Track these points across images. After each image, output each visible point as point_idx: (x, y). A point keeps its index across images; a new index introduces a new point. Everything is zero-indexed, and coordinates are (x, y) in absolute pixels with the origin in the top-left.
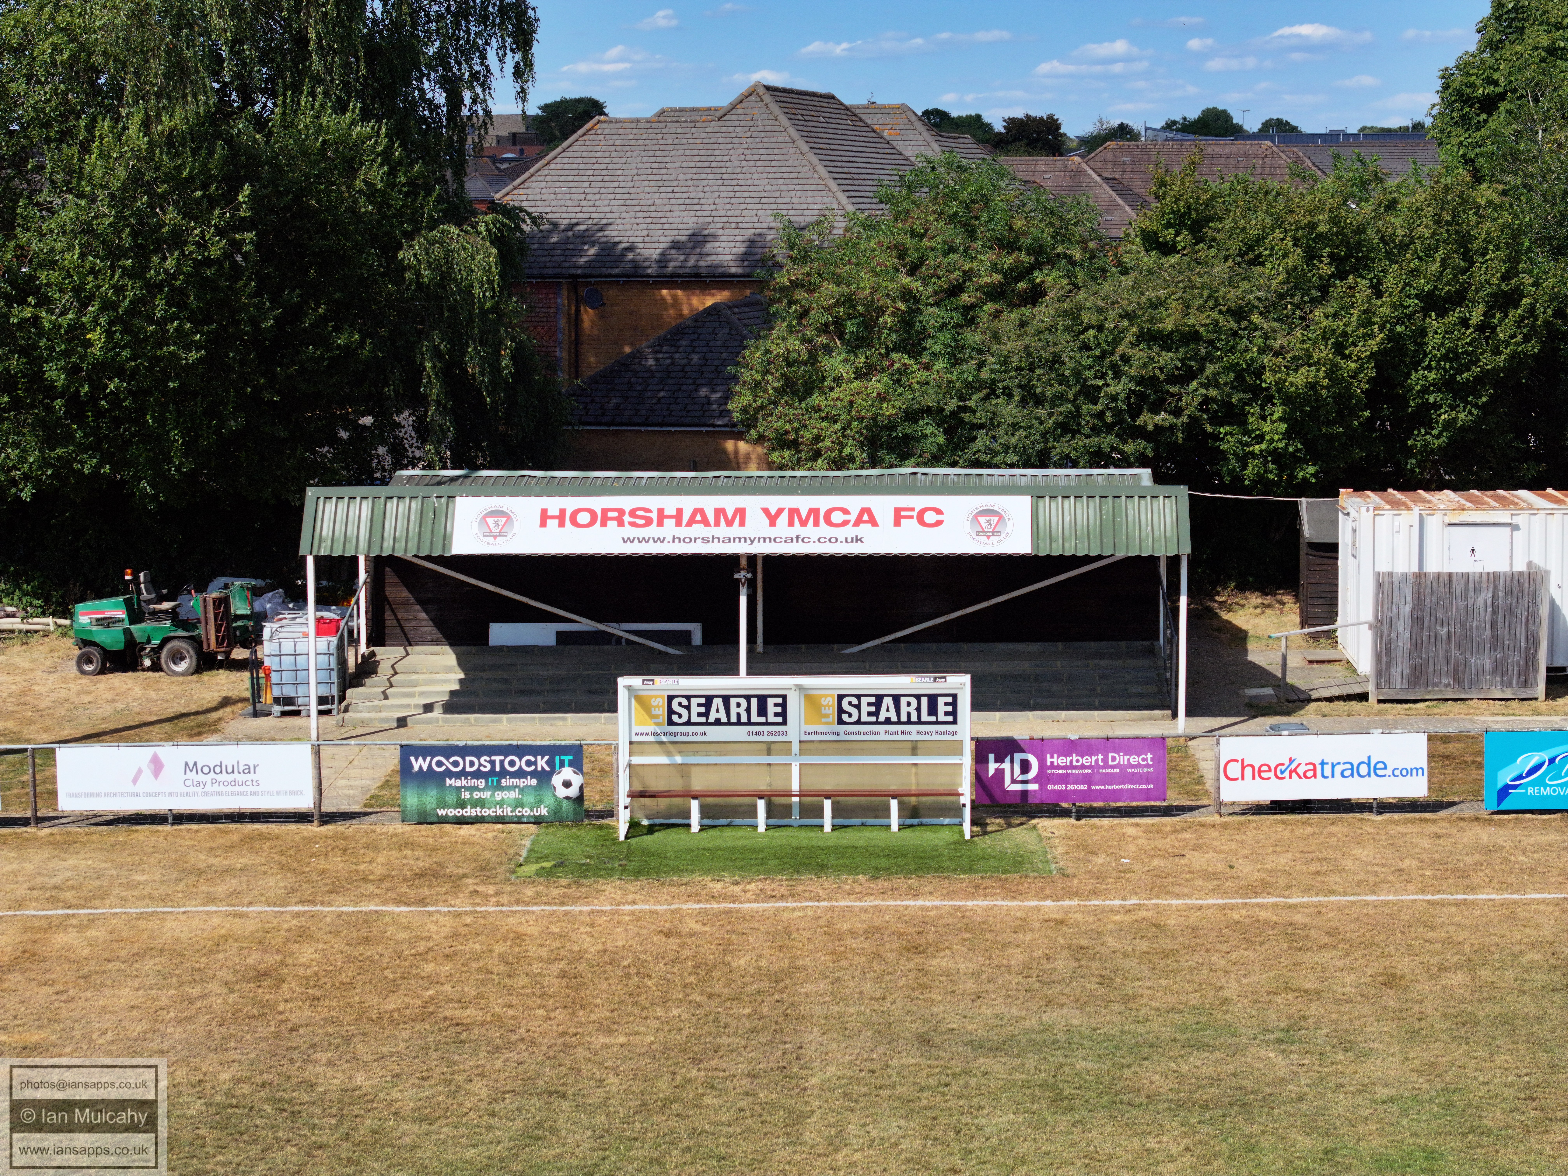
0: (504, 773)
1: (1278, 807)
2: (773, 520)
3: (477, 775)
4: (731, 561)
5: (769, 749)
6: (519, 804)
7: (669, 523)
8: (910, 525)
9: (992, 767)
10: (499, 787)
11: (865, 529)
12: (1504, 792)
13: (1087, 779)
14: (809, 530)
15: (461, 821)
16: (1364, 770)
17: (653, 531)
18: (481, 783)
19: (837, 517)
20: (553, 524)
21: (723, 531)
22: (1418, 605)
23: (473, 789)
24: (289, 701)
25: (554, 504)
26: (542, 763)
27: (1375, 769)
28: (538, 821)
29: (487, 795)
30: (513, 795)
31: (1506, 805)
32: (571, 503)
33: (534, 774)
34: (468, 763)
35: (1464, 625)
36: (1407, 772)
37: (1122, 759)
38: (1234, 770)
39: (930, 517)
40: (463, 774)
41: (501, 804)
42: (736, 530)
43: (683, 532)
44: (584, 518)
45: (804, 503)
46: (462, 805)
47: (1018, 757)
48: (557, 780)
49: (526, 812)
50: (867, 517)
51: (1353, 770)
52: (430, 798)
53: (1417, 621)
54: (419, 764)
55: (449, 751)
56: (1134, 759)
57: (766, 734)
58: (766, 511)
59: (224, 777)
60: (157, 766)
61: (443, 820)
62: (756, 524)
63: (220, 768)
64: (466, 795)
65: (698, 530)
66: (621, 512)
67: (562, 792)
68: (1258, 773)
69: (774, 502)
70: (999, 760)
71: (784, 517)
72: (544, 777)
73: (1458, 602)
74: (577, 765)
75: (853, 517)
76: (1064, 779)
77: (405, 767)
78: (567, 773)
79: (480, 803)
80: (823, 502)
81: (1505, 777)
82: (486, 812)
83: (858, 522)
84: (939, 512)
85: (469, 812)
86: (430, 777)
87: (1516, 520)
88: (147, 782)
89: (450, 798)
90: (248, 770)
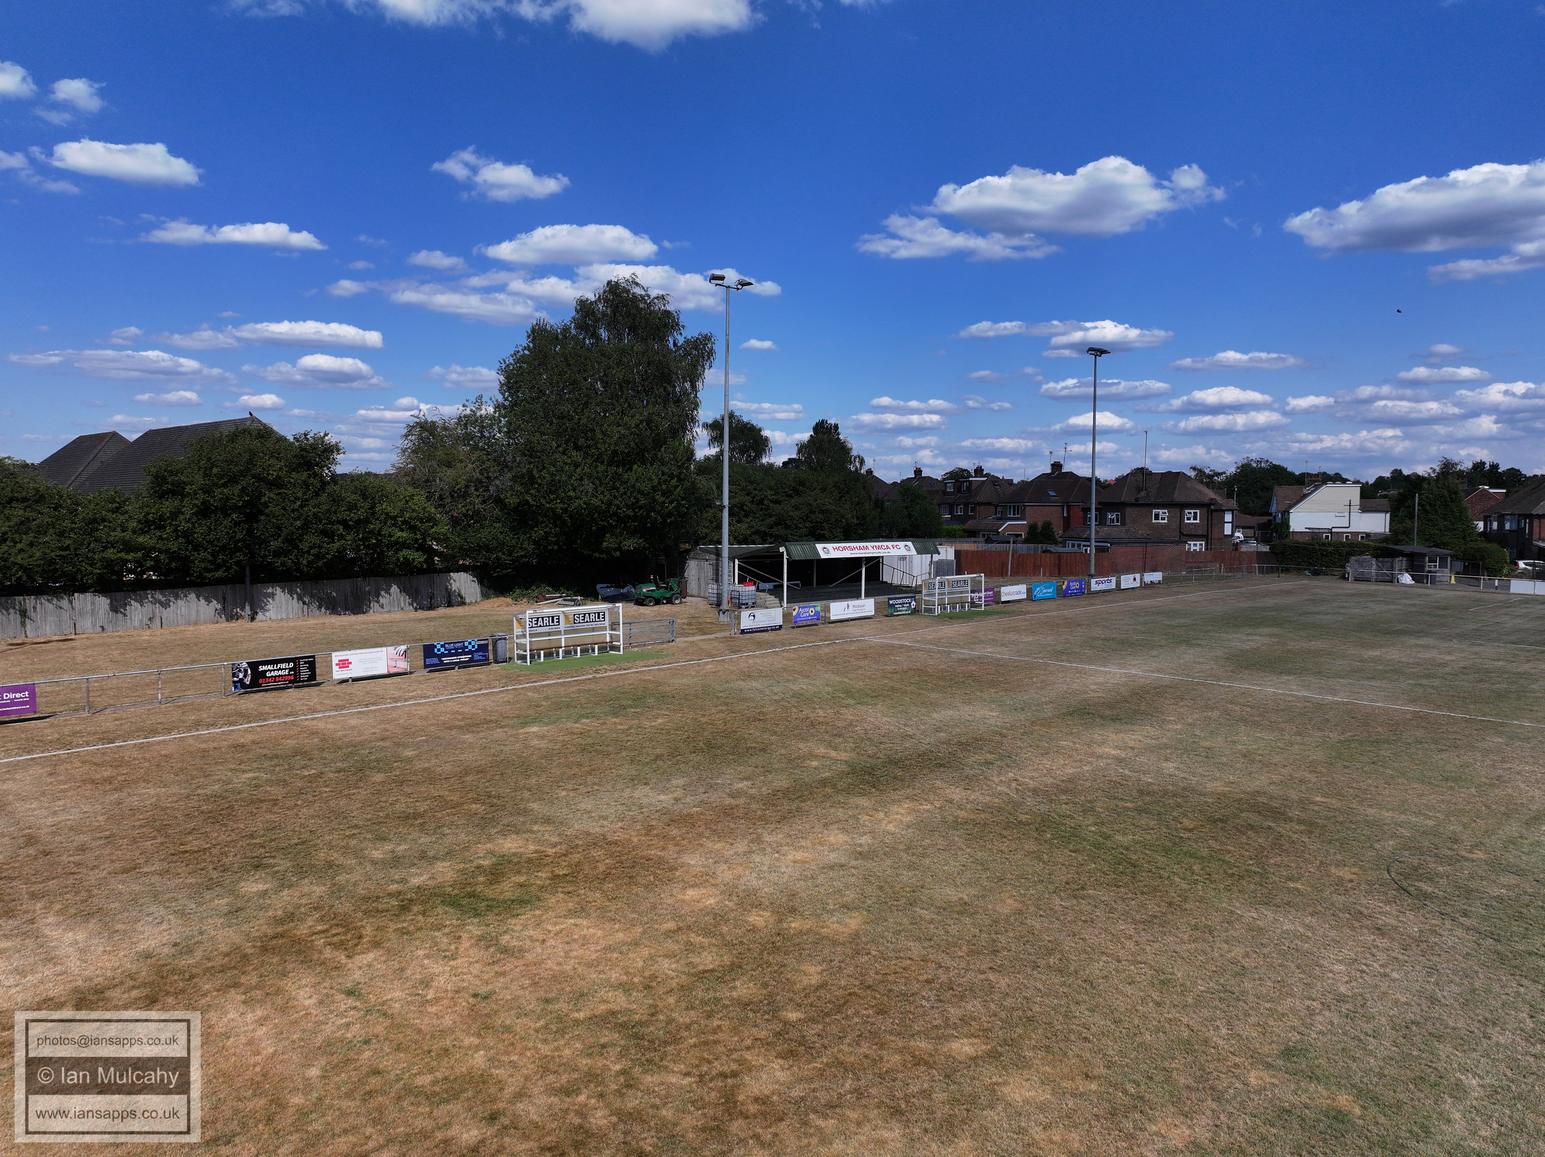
0: (904, 603)
2: (873, 548)
3: (900, 604)
5: (942, 594)
8: (895, 549)
14: (880, 551)
17: (854, 551)
19: (883, 547)
20: (836, 550)
21: (865, 551)
25: (834, 546)
26: (910, 600)
32: (837, 545)
34: (899, 601)
39: (898, 547)
42: (868, 551)
43: (857, 552)
44: (840, 549)
46: (897, 611)
48: (912, 604)
50: (888, 548)
55: (896, 599)
60: (848, 606)
62: (871, 550)
65: (861, 551)
67: (912, 607)
68: (1006, 594)
69: (872, 544)
71: (875, 548)
72: (910, 604)
74: (915, 601)
77: (888, 603)
78: (913, 602)
80: (880, 544)
85: (898, 613)
86: (893, 605)
88: (847, 611)
90: (864, 606)
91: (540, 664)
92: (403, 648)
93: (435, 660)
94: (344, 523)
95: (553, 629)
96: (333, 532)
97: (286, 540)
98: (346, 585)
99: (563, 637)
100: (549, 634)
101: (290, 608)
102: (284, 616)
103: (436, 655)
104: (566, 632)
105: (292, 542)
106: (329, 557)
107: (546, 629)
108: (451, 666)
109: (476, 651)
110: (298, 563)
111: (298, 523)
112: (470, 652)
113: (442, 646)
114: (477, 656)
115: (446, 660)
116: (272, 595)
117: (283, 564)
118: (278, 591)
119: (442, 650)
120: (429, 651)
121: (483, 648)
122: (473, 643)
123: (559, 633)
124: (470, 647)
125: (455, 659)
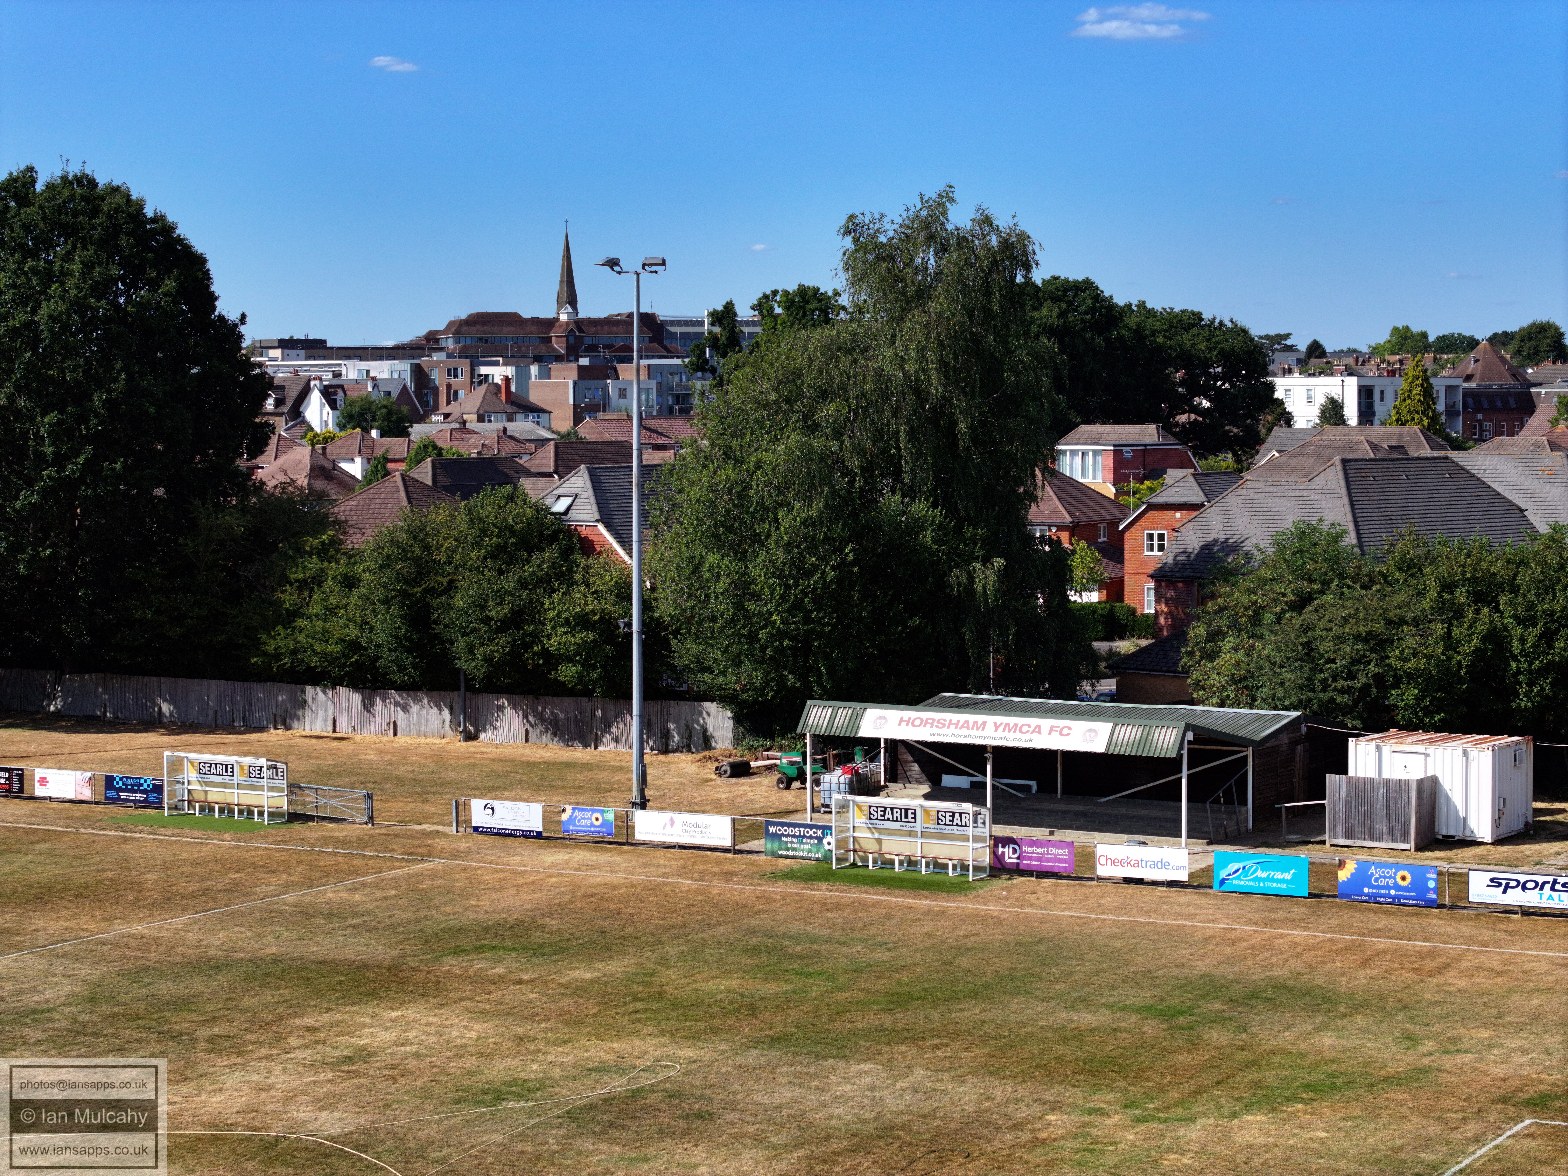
0: (804, 837)
1: (1127, 880)
2: (997, 728)
3: (794, 836)
4: (983, 748)
5: (908, 834)
6: (810, 851)
7: (952, 727)
9: (1000, 850)
10: (802, 843)
11: (1035, 736)
12: (1222, 882)
13: (1039, 859)
14: (1011, 735)
15: (787, 857)
16: (1160, 865)
17: (945, 731)
18: (795, 840)
19: (1025, 729)
20: (904, 724)
22: (1348, 794)
23: (792, 843)
25: (907, 713)
26: (819, 833)
27: (1164, 865)
28: (817, 860)
29: (797, 846)
30: (808, 847)
31: (1224, 888)
33: (816, 838)
34: (791, 831)
35: (1372, 806)
36: (1179, 868)
37: (1055, 851)
38: (1103, 861)
40: (788, 835)
41: (803, 850)
42: (980, 733)
44: (917, 722)
45: (1012, 721)
46: (788, 849)
47: (1011, 846)
48: (825, 841)
49: (813, 855)
50: (1038, 730)
51: (1155, 865)
52: (776, 846)
53: (1348, 803)
54: (772, 829)
55: (783, 824)
56: (1060, 852)
57: (908, 827)
58: (995, 724)
59: (697, 829)
60: (672, 822)
61: (781, 856)
62: (989, 730)
63: (696, 825)
64: (789, 845)
65: (964, 731)
66: (934, 720)
67: (826, 847)
68: (1113, 862)
69: (1000, 719)
70: (1003, 847)
71: (1002, 728)
72: (820, 840)
73: (1369, 794)
75: (1031, 729)
76: (1030, 858)
77: (766, 831)
78: (829, 838)
79: (794, 849)
80: (1021, 721)
81: (1223, 874)
82: (797, 854)
83: (1034, 731)
84: (1070, 728)
85: (790, 853)
87: (1428, 751)
88: (667, 829)
89: (783, 846)
90: (706, 827)
92: (88, 774)
93: (113, 794)
95: (227, 779)
99: (236, 792)
100: (222, 785)
103: (114, 788)
104: (240, 786)
107: (219, 779)
108: (127, 803)
109: (150, 791)
112: (145, 791)
114: (148, 797)
119: (121, 784)
120: (108, 782)
121: (159, 789)
122: (148, 780)
123: (231, 786)
124: (145, 786)
125: (132, 796)
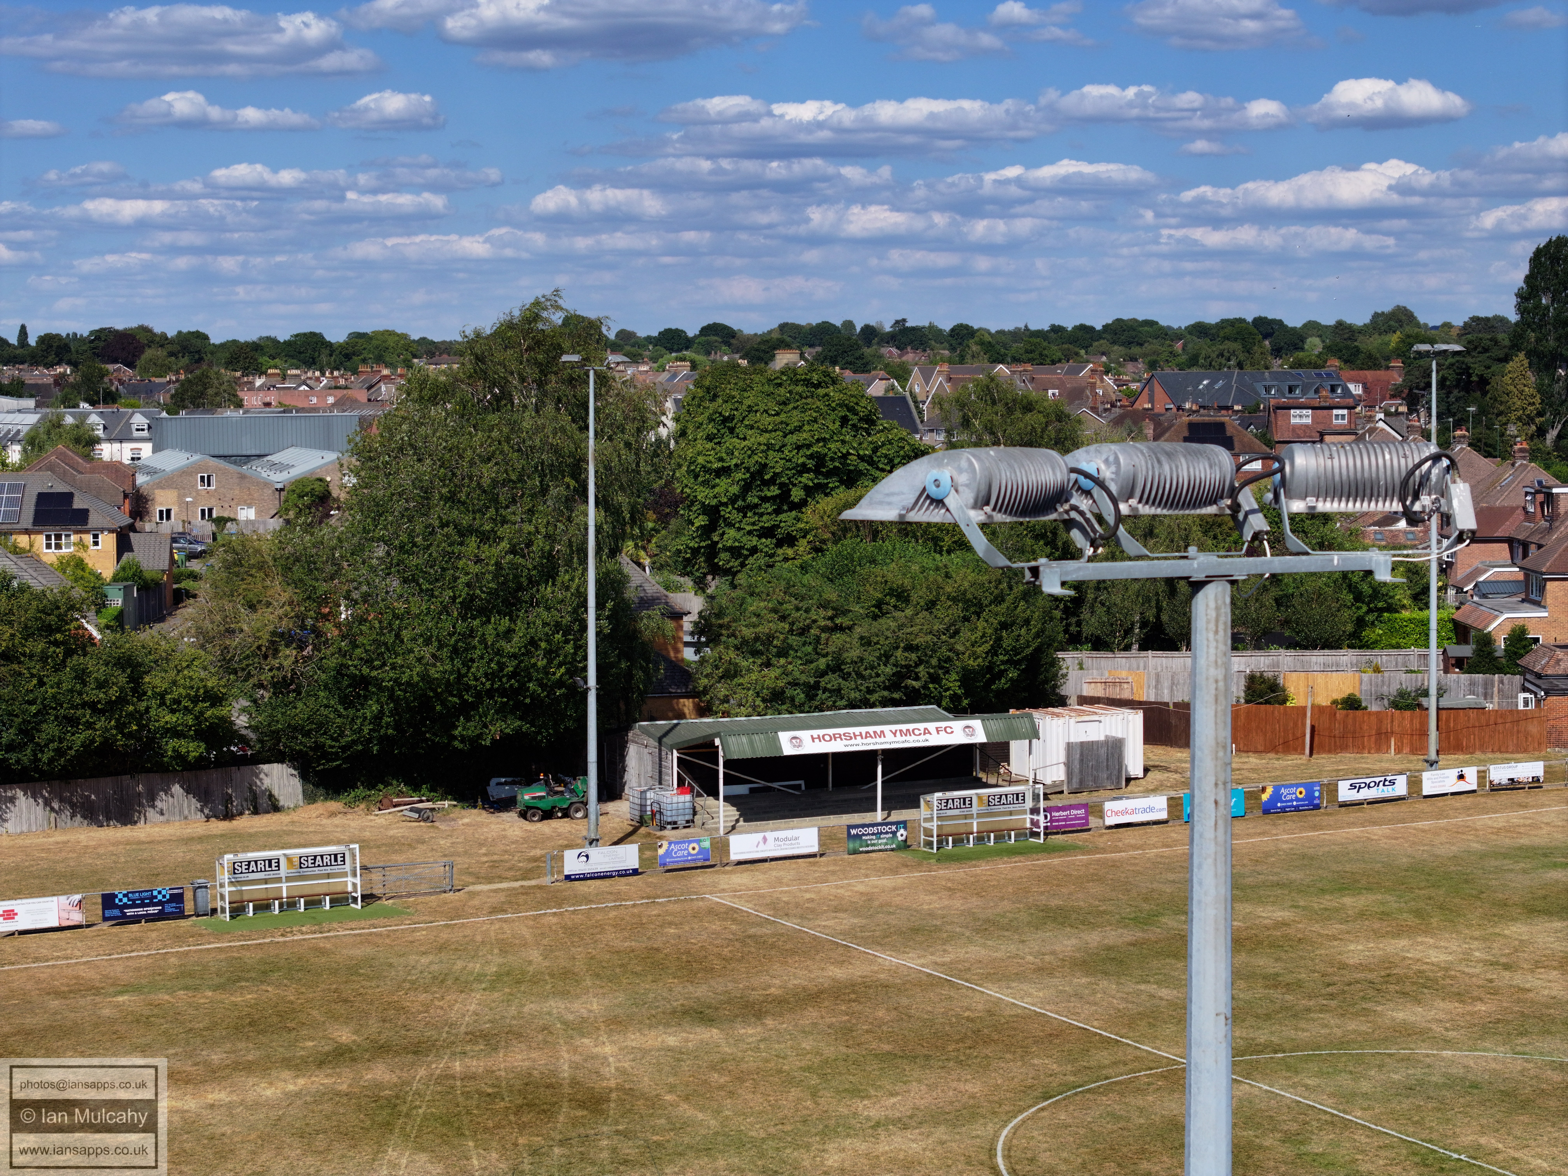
0: (882, 833)
2: (895, 734)
3: (873, 834)
5: (966, 817)
6: (886, 844)
8: (942, 733)
10: (880, 838)
11: (927, 736)
13: (1065, 820)
14: (908, 738)
15: (869, 852)
16: (1147, 810)
17: (853, 741)
18: (874, 837)
19: (917, 732)
20: (817, 741)
21: (878, 740)
22: (1082, 754)
23: (871, 840)
24: (675, 823)
25: (815, 733)
26: (894, 828)
27: (1151, 809)
28: (892, 850)
29: (876, 841)
30: (884, 841)
32: (821, 732)
33: (891, 832)
34: (870, 830)
35: (1097, 761)
36: (1161, 810)
37: (1075, 812)
38: (1109, 813)
39: (949, 730)
40: (868, 834)
41: (881, 844)
42: (882, 740)
43: (865, 741)
44: (827, 738)
45: (904, 727)
46: (868, 846)
48: (899, 834)
49: (888, 847)
50: (926, 731)
52: (857, 844)
53: (1081, 761)
54: (853, 832)
55: (863, 826)
57: (965, 812)
58: (891, 731)
59: (788, 842)
60: (765, 839)
61: (863, 852)
62: (890, 737)
63: (787, 839)
64: (869, 842)
65: (869, 740)
66: (840, 734)
67: (900, 838)
68: (1116, 814)
69: (894, 727)
71: (898, 733)
72: (894, 833)
73: (1095, 752)
74: (905, 828)
75: (922, 732)
76: (1058, 821)
77: (849, 833)
78: (902, 831)
79: (874, 845)
80: (911, 726)
82: (876, 848)
83: (925, 733)
84: (951, 728)
85: (870, 848)
86: (858, 837)
88: (762, 846)
89: (864, 844)
90: (796, 839)
91: (250, 918)
92: (77, 897)
93: (116, 912)
94: (92, 706)
95: (272, 875)
96: (78, 719)
97: (21, 731)
98: (108, 786)
99: (284, 886)
100: (266, 881)
101: (33, 817)
102: (25, 829)
103: (117, 906)
104: (289, 879)
105: (27, 732)
106: (73, 752)
107: (261, 875)
108: (136, 920)
109: (168, 901)
110: (36, 760)
111: (33, 709)
112: (160, 903)
113: (125, 895)
114: (169, 908)
115: (129, 912)
116: (12, 800)
117: (18, 761)
118: (20, 793)
119: (125, 900)
120: (108, 901)
121: (178, 898)
122: (163, 891)
123: (279, 880)
124: (160, 897)
125: (141, 911)
